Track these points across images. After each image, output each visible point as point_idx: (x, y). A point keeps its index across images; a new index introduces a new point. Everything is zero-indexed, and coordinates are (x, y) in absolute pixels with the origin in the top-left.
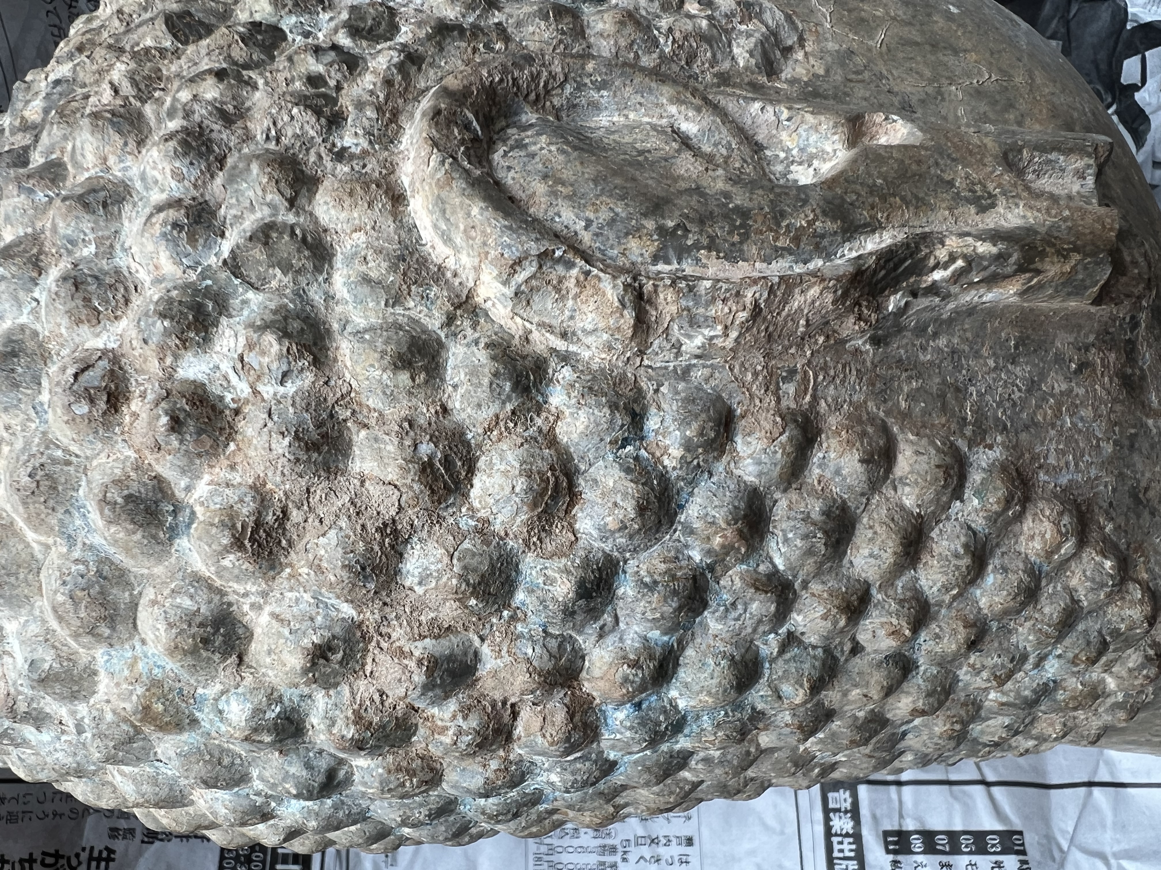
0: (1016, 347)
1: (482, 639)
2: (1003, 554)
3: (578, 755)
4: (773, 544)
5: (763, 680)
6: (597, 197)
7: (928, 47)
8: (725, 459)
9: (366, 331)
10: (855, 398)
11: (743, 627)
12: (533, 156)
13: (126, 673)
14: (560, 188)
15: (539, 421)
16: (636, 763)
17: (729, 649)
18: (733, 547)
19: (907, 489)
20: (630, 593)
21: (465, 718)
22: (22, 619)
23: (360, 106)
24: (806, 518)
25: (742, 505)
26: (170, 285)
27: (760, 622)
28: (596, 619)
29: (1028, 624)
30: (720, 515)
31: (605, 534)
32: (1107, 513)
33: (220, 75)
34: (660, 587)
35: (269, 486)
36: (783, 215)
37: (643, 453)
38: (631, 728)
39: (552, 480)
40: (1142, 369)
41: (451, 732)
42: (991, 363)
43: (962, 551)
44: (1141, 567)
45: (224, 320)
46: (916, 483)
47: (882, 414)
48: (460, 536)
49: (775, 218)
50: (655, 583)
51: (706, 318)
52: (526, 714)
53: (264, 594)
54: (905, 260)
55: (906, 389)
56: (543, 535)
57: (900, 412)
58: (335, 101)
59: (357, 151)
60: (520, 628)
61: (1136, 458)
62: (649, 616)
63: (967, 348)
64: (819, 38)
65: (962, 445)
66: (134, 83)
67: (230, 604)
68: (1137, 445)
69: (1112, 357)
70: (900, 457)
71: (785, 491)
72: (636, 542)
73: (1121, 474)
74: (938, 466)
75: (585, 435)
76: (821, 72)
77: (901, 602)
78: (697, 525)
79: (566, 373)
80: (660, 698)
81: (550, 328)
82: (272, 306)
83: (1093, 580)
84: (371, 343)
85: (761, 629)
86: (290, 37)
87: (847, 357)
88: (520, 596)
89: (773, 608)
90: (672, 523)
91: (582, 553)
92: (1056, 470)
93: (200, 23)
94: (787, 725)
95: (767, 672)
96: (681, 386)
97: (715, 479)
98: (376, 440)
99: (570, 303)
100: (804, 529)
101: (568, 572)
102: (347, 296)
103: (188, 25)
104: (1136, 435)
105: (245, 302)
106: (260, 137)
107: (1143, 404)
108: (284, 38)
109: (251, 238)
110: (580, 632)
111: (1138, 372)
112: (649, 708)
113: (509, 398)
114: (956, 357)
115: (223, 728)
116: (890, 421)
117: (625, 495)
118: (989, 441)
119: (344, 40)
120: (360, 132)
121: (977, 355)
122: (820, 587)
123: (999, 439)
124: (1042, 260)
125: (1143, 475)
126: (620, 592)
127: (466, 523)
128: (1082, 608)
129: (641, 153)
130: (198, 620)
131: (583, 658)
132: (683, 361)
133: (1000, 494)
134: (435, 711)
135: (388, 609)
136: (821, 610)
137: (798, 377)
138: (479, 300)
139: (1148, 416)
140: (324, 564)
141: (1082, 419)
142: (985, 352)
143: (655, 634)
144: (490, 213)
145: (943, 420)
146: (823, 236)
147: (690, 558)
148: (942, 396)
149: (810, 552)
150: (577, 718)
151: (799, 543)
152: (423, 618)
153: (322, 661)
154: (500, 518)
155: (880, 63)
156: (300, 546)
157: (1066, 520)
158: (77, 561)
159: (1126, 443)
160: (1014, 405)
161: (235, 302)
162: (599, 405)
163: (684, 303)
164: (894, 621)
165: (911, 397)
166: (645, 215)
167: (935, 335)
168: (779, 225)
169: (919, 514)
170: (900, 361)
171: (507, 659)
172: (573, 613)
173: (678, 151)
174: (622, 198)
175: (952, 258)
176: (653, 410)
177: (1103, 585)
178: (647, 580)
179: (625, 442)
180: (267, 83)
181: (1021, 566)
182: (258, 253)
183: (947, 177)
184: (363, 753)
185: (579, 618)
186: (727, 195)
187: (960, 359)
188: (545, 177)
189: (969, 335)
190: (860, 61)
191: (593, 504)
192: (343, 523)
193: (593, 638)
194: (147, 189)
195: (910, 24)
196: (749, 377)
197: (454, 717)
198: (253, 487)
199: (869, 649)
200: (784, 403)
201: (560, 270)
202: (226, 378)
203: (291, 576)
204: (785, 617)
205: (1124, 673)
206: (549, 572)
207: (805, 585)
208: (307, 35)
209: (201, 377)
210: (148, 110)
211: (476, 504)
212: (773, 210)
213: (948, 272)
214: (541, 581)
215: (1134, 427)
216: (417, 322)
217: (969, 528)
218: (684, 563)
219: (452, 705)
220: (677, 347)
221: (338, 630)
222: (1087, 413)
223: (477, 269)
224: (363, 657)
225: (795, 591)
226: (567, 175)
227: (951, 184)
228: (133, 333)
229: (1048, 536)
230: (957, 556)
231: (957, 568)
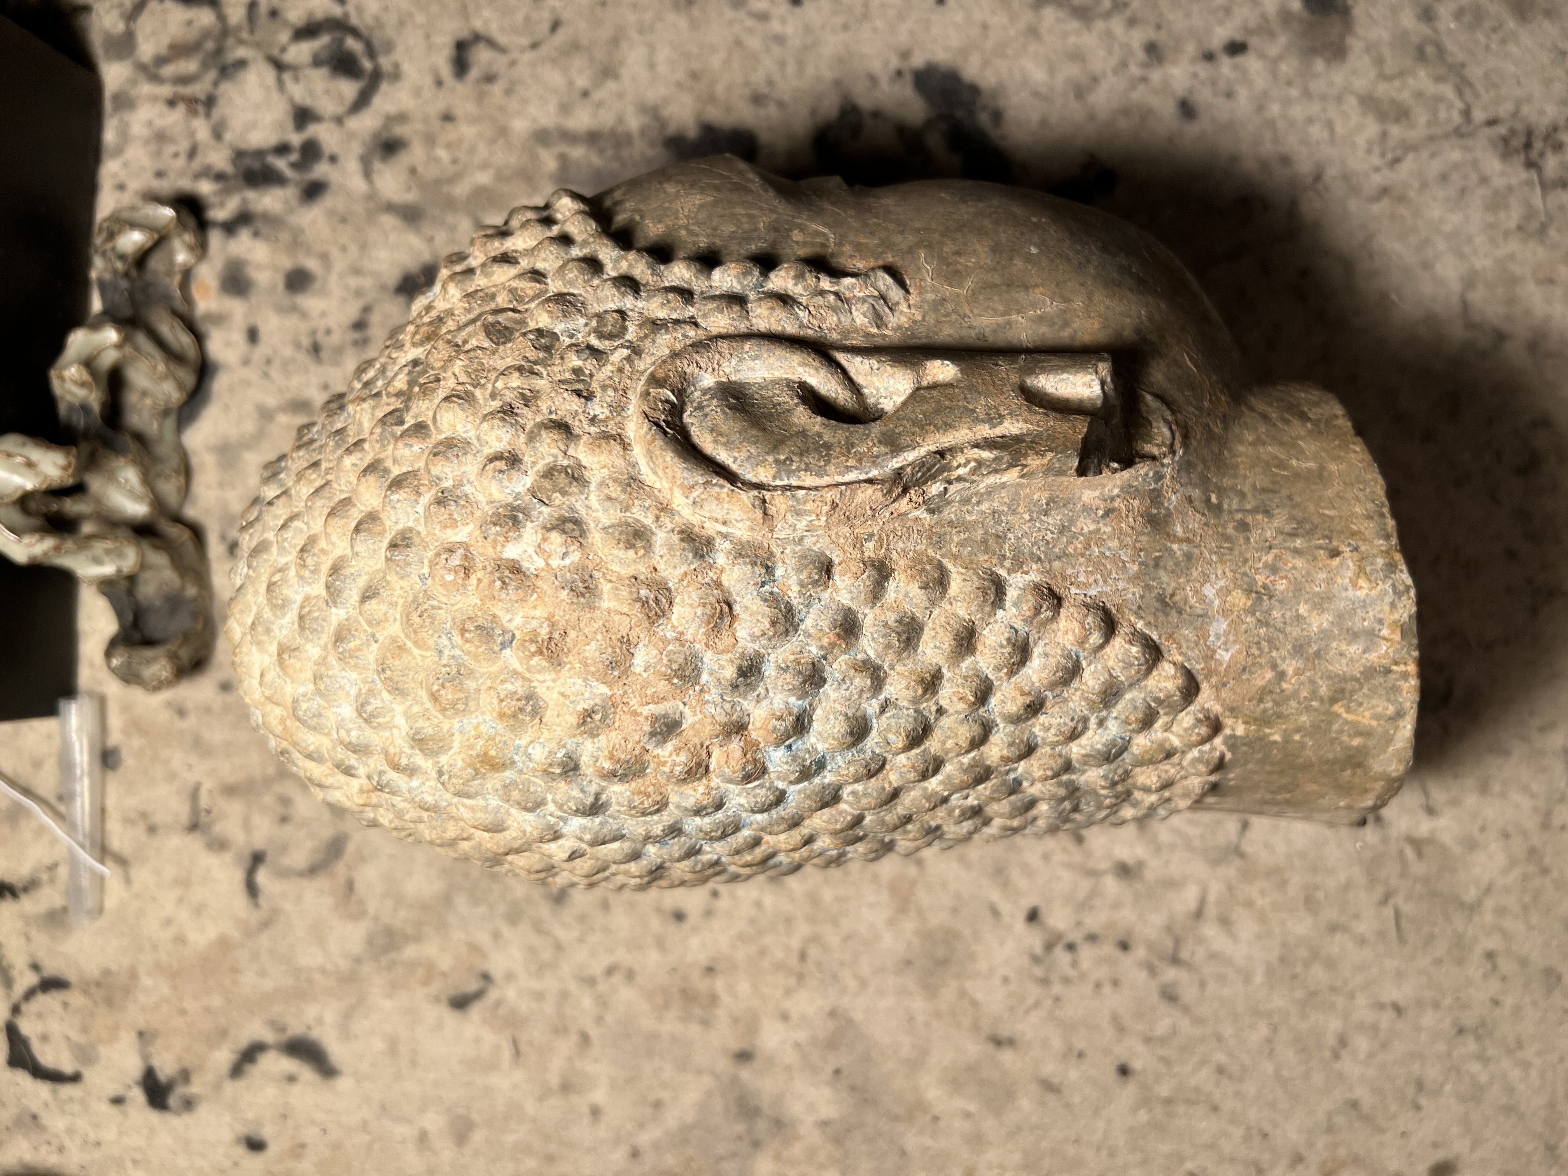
0: (1048, 504)
1: (685, 704)
2: (1046, 644)
3: (756, 783)
4: (865, 641)
5: (874, 732)
6: (741, 443)
7: (1004, 288)
8: (829, 590)
9: (609, 527)
10: (918, 548)
11: (852, 694)
12: (706, 415)
13: (473, 733)
14: (720, 438)
15: (711, 574)
16: (799, 792)
17: (844, 709)
18: (836, 644)
19: (959, 604)
20: (773, 674)
21: (678, 755)
22: (408, 703)
23: (604, 388)
24: (886, 625)
25: (839, 618)
26: (498, 505)
27: (862, 691)
28: (754, 690)
29: (1078, 693)
30: (825, 624)
31: (754, 638)
32: (1136, 613)
33: (520, 369)
34: (791, 670)
35: (557, 617)
36: (853, 445)
37: (776, 590)
38: (787, 763)
39: (719, 608)
40: (1167, 509)
41: (669, 764)
42: (1027, 517)
43: (1005, 643)
44: (1174, 651)
45: (529, 524)
46: (965, 600)
47: (938, 557)
48: (666, 641)
49: (847, 448)
50: (788, 667)
51: (805, 511)
52: (716, 753)
53: (554, 681)
54: (935, 465)
55: (956, 539)
56: (716, 640)
57: (952, 555)
58: (590, 384)
59: (601, 417)
60: (707, 697)
61: (1162, 573)
62: (786, 687)
63: (1006, 509)
64: (922, 291)
65: (1003, 573)
66: (468, 374)
67: (535, 688)
68: (1162, 564)
69: (1136, 503)
70: (953, 584)
71: (872, 608)
72: (774, 643)
73: (1147, 585)
74: (978, 589)
75: (739, 581)
76: (919, 318)
77: (965, 678)
78: (812, 631)
79: (727, 545)
80: (804, 743)
81: (717, 520)
82: (556, 515)
83: (1124, 662)
84: (612, 534)
85: (865, 696)
86: (562, 338)
87: (909, 523)
88: (705, 677)
89: (869, 682)
90: (796, 631)
91: (740, 650)
92: (1087, 585)
93: (506, 328)
94: (904, 766)
95: (875, 725)
96: (798, 548)
97: (823, 603)
98: (617, 589)
99: (726, 506)
100: (884, 631)
101: (732, 662)
102: (598, 507)
103: (499, 331)
104: (1160, 557)
105: (540, 513)
106: (545, 411)
107: (1168, 535)
108: (558, 339)
109: (543, 476)
110: (745, 699)
111: (1163, 511)
112: (798, 749)
113: (692, 563)
114: (996, 515)
115: (531, 765)
116: (945, 561)
117: (763, 615)
118: (1025, 569)
119: (594, 341)
120: (605, 405)
121: (1014, 512)
122: (903, 668)
123: (1034, 566)
124: (1026, 459)
125: (1168, 584)
126: (766, 674)
127: (670, 635)
128: (1122, 682)
129: (775, 405)
130: (517, 697)
131: (749, 715)
132: (799, 533)
133: (1030, 604)
134: (659, 751)
135: (626, 687)
136: (904, 683)
137: (876, 538)
138: (674, 506)
139: (1172, 542)
140: (589, 661)
141: (1109, 549)
142: (1020, 510)
143: (792, 700)
144: (676, 460)
145: (986, 557)
146: (877, 457)
147: (809, 651)
148: (985, 542)
149: (889, 646)
150: (748, 756)
151: (881, 640)
152: (648, 692)
153: (589, 719)
154: (691, 631)
155: (965, 305)
156: (575, 651)
157: (1090, 619)
158: (445, 666)
159: (1152, 563)
160: (1048, 543)
161: (534, 513)
162: (745, 563)
163: (790, 503)
164: (961, 690)
165: (961, 544)
166: (768, 453)
167: (978, 503)
168: (849, 452)
169: (970, 620)
170: (951, 522)
171: (700, 716)
172: (737, 686)
173: (796, 405)
174: (755, 443)
175: (968, 462)
176: (780, 564)
177: (1131, 665)
178: (783, 665)
179: (763, 584)
180: (548, 375)
181: (1059, 652)
182: (547, 484)
183: (971, 407)
184: (616, 780)
185: (742, 689)
186: (820, 435)
187: (999, 516)
188: (712, 430)
189: (1006, 500)
190: (950, 306)
191: (746, 621)
192: (599, 637)
193: (754, 703)
194: (481, 445)
195: (995, 269)
196: (842, 541)
197: (671, 755)
198: (548, 619)
199: (951, 711)
200: (866, 554)
201: (717, 489)
202: (530, 556)
203: (571, 669)
204: (881, 688)
205: (1181, 732)
206: (721, 662)
207: (892, 667)
208: (571, 336)
209: (517, 557)
210: (478, 393)
211: (676, 624)
212: (847, 443)
213: (967, 470)
214: (716, 667)
215: (1160, 551)
216: (638, 521)
217: (1012, 627)
218: (806, 655)
219: (670, 746)
220: (794, 527)
221: (598, 701)
222: (1114, 544)
223: (671, 489)
224: (614, 718)
225: (885, 672)
226: (724, 428)
227: (973, 411)
228: (477, 533)
229: (1077, 631)
230: (1002, 646)
231: (1003, 654)
